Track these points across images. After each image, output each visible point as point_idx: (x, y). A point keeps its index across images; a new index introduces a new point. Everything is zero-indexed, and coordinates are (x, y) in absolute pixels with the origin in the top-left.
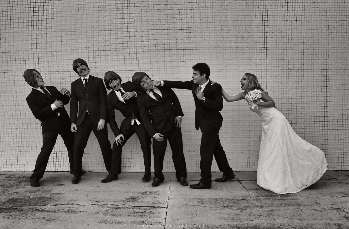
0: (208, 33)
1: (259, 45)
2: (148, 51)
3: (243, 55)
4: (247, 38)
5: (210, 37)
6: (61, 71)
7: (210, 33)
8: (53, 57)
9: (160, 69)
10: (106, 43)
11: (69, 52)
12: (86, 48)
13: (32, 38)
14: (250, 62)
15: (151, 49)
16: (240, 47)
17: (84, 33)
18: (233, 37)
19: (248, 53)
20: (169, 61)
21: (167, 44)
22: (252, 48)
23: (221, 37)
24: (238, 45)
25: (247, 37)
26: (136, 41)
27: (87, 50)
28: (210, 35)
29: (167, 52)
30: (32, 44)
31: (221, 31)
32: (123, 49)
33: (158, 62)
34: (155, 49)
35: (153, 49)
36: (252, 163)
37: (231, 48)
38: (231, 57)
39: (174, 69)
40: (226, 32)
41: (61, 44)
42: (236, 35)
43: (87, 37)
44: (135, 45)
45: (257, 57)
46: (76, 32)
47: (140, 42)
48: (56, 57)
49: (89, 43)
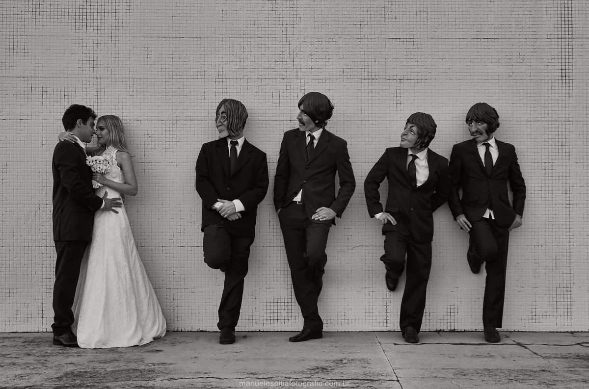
0: (451, 47)
1: (553, 71)
2: (327, 81)
3: (522, 91)
4: (529, 57)
5: (454, 54)
6: (146, 118)
7: (454, 47)
8: (128, 90)
9: (352, 119)
10: (242, 63)
11: (164, 80)
12: (199, 73)
13: (84, 48)
14: (536, 105)
15: (334, 77)
16: (515, 74)
17: (195, 42)
18: (500, 54)
19: (532, 88)
20: (370, 102)
21: (366, 67)
22: (539, 78)
23: (476, 54)
24: (510, 71)
25: (528, 54)
26: (303, 60)
27: (203, 77)
28: (454, 50)
29: (367, 84)
30: (84, 62)
31: (475, 43)
32: (277, 77)
33: (349, 105)
34: (342, 77)
35: (338, 77)
36: (541, 314)
37: (497, 78)
38: (497, 95)
39: (380, 119)
40: (486, 44)
41: (146, 63)
42: (507, 50)
43: (202, 49)
44: (301, 69)
45: (550, 95)
46: (178, 39)
47: (313, 63)
48: (135, 90)
49: (206, 63)
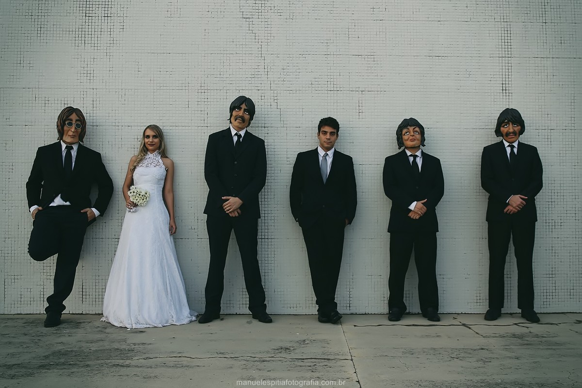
0: (406, 63)
1: (495, 85)
2: (298, 92)
4: (474, 73)
5: (410, 69)
7: (409, 63)
10: (222, 76)
11: (152, 91)
12: (184, 85)
13: (83, 63)
15: (304, 89)
16: (462, 88)
17: (181, 58)
18: (450, 69)
19: (477, 100)
20: (335, 110)
21: (332, 80)
22: (483, 91)
23: (428, 69)
24: (458, 85)
25: (474, 70)
26: (275, 74)
27: (187, 88)
28: (410, 66)
29: (332, 95)
30: (82, 75)
31: (428, 60)
32: (253, 88)
34: (310, 89)
35: (307, 89)
36: (484, 298)
37: (447, 90)
40: (437, 61)
41: (137, 76)
42: (455, 67)
43: (187, 64)
44: (274, 81)
46: (165, 54)
47: (285, 77)
48: (126, 100)
49: (190, 76)
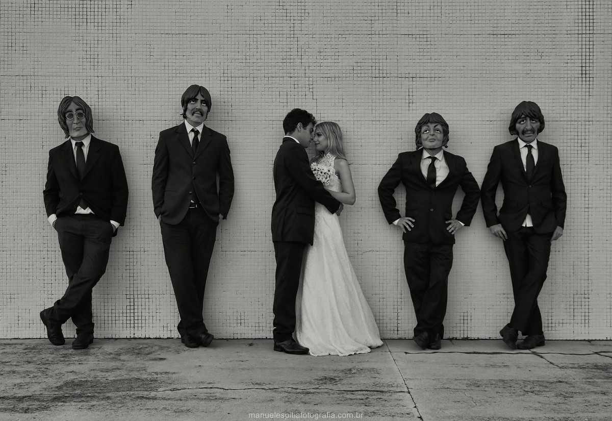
0: (465, 43)
2: (337, 79)
4: (547, 54)
5: (469, 50)
6: (149, 119)
8: (130, 89)
9: (362, 119)
10: (248, 61)
11: (167, 79)
12: (203, 72)
14: (554, 105)
15: (344, 75)
16: (532, 72)
18: (518, 50)
20: (381, 101)
22: (558, 75)
23: (492, 50)
24: (528, 68)
25: (547, 50)
27: (207, 75)
28: (469, 47)
29: (378, 83)
30: (85, 60)
31: (492, 39)
32: (284, 75)
33: (359, 104)
34: (352, 75)
35: (348, 75)
36: (557, 322)
39: (392, 119)
40: (503, 40)
42: (525, 47)
43: (207, 46)
44: (309, 66)
45: (569, 94)
46: (181, 36)
47: (321, 61)
48: (137, 89)
49: (210, 61)
